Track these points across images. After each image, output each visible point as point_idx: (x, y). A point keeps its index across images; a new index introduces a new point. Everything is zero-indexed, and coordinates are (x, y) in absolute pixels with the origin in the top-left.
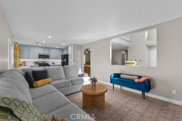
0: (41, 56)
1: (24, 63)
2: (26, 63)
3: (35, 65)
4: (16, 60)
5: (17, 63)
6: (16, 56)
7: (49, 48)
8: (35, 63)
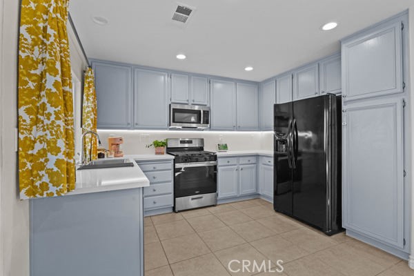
0: (178, 115)
1: (115, 143)
2: (121, 147)
3: (157, 153)
4: (36, 122)
5: (43, 153)
6: (41, 87)
7: (210, 79)
8: (157, 144)
